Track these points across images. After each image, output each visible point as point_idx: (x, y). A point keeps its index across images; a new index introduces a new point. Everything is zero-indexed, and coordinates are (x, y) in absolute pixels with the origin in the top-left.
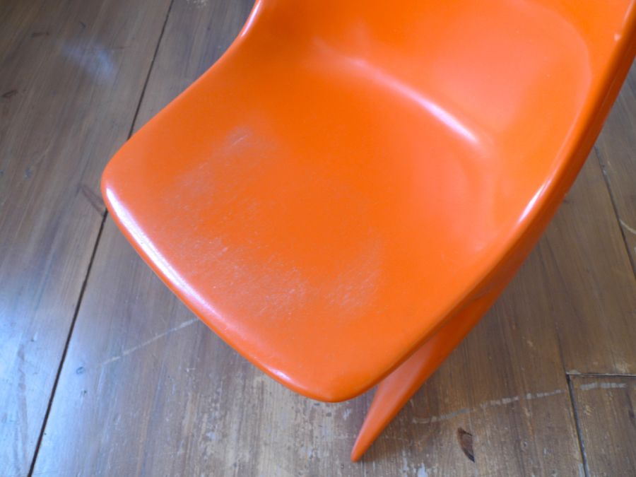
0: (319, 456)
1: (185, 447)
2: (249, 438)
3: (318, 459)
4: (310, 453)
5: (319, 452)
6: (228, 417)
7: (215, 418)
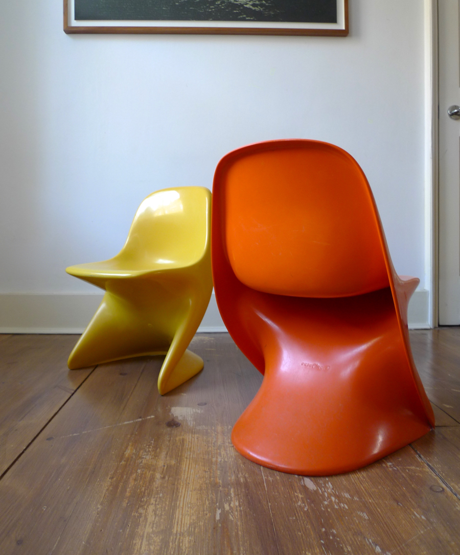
1: (127, 461)
6: (158, 450)
7: (149, 451)
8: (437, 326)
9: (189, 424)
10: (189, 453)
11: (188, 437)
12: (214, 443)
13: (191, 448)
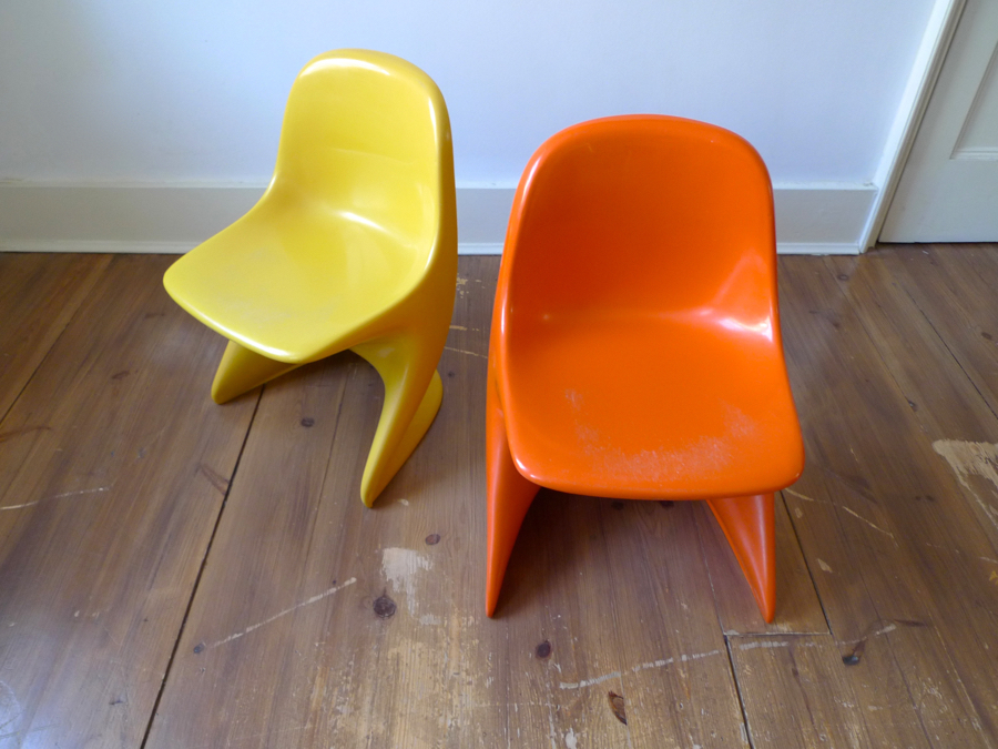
0: (459, 724)
1: (314, 722)
2: (383, 710)
3: (458, 728)
4: (449, 723)
5: (459, 721)
7: (346, 692)
9: (409, 607)
10: (405, 701)
11: (407, 651)
12: (444, 672)
13: (408, 686)
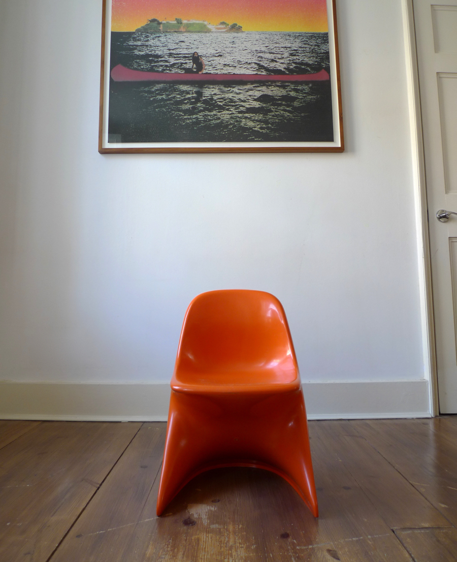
1: (148, 561)
5: (237, 560)
6: (176, 550)
7: (167, 551)
8: (438, 415)
9: (204, 522)
10: (203, 554)
11: (203, 537)
12: (226, 544)
13: (205, 548)
